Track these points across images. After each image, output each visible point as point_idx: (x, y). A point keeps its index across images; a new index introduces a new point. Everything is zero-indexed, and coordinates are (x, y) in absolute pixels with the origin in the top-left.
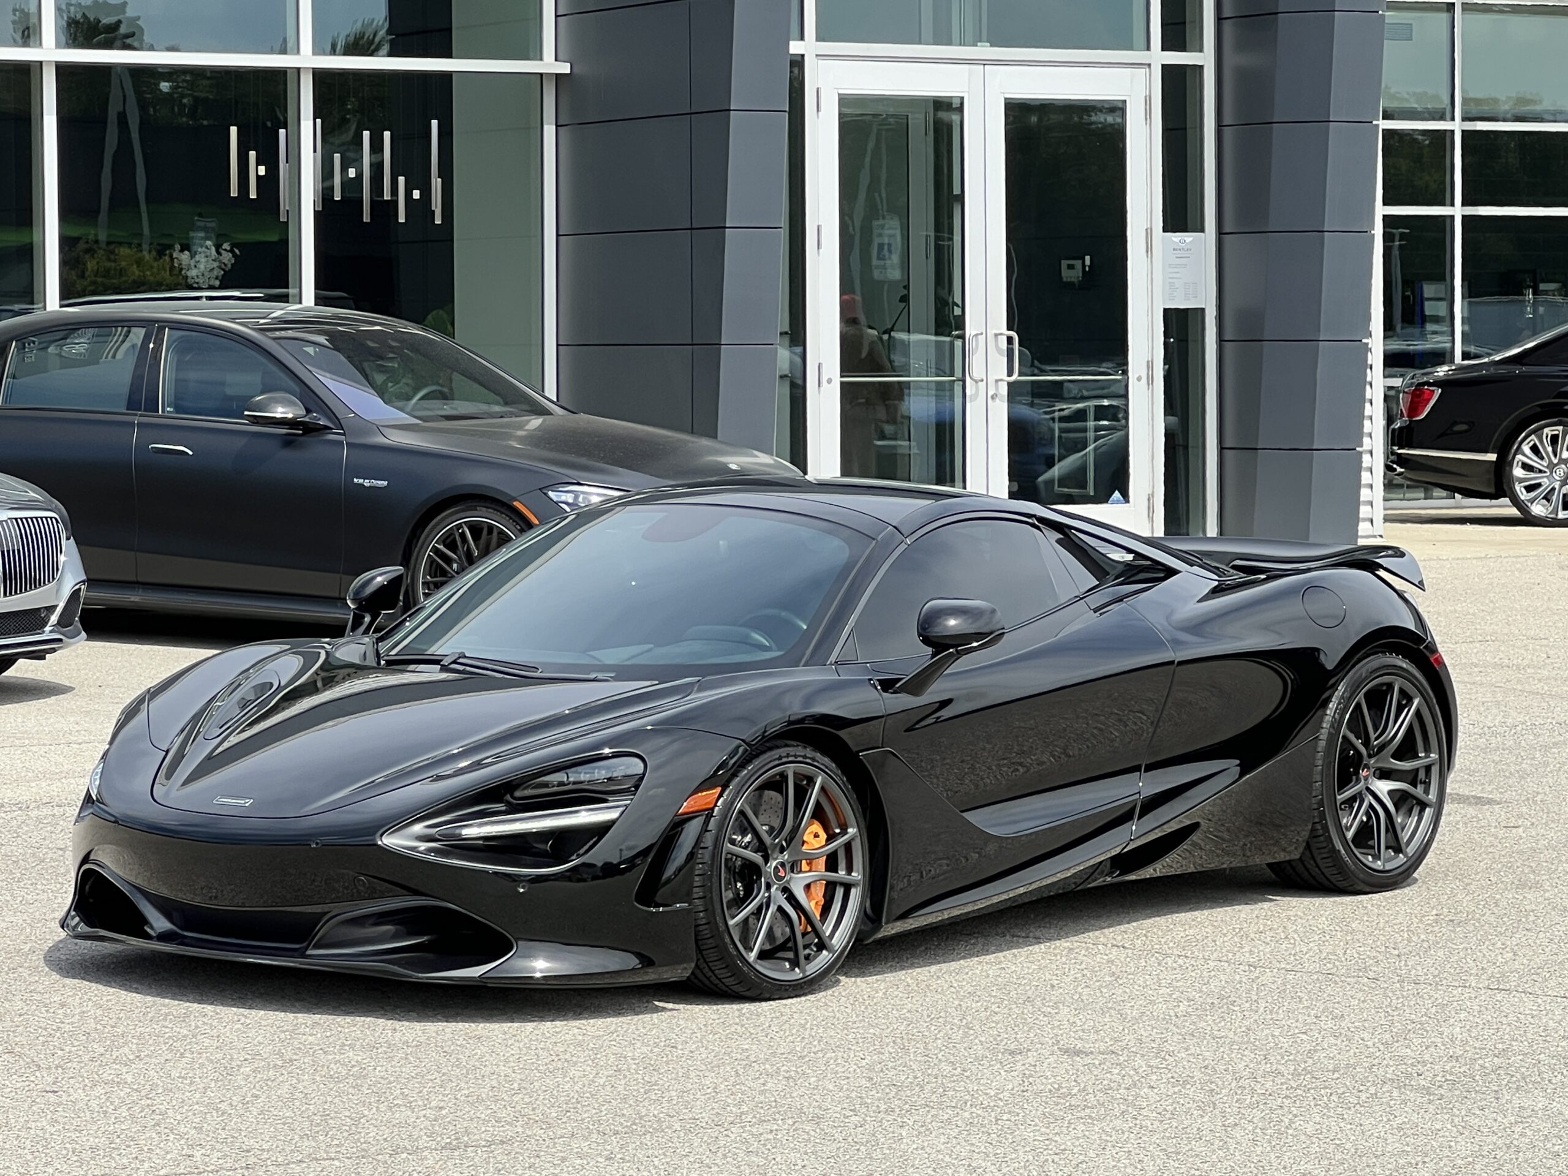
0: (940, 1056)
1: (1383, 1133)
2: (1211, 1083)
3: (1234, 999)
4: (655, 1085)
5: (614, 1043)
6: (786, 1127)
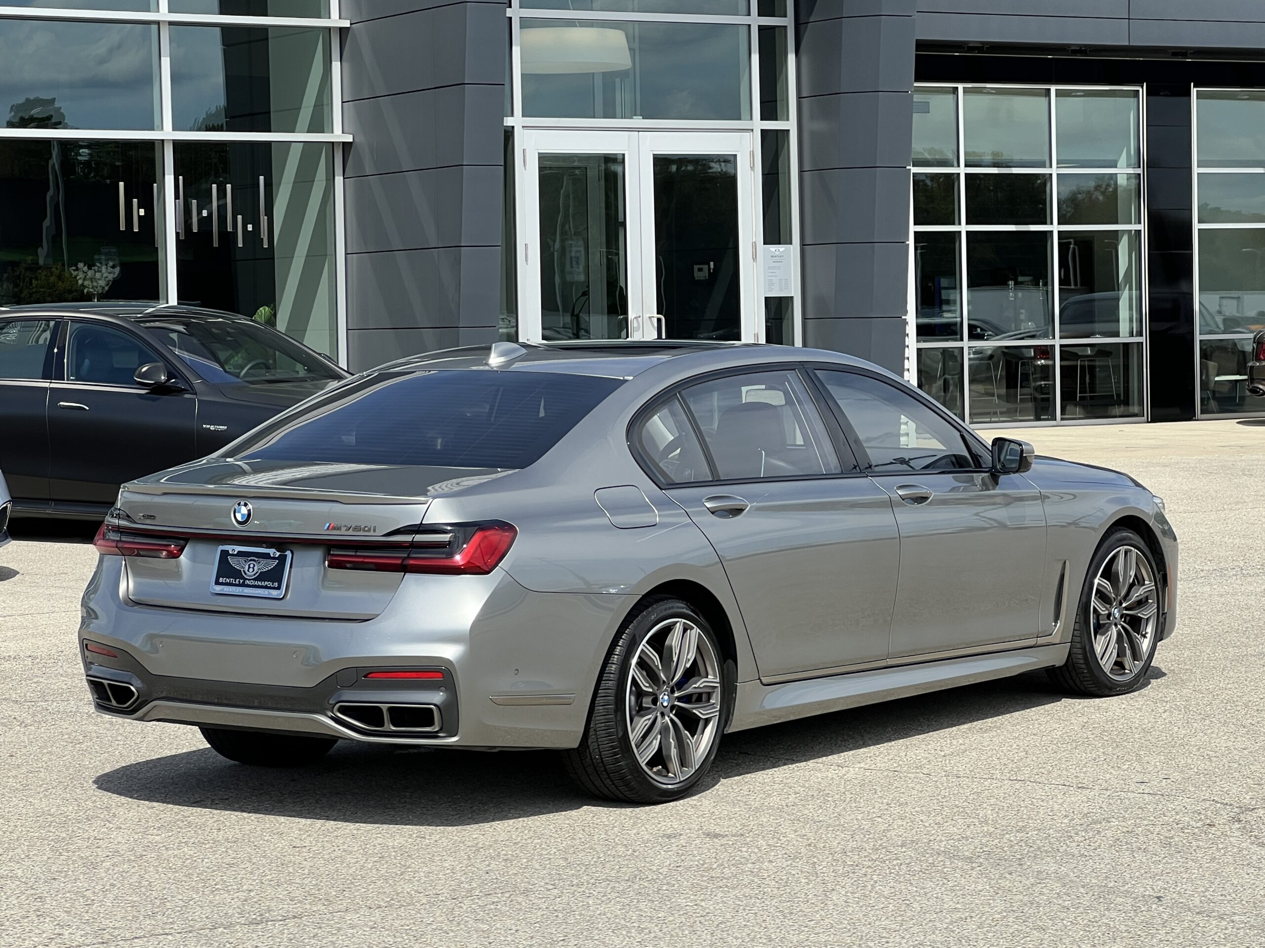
0: (616, 839)
1: (940, 895)
2: (815, 857)
3: (828, 792)
4: (408, 868)
5: (379, 835)
6: (504, 899)
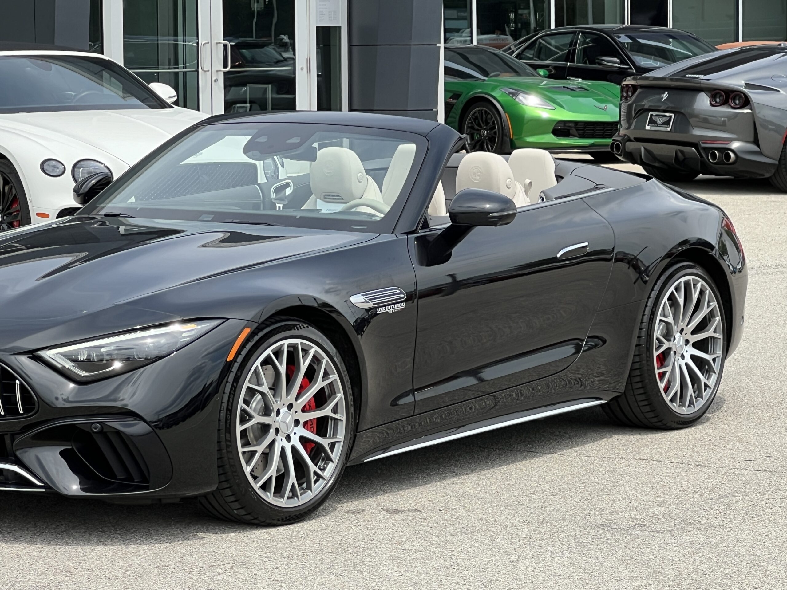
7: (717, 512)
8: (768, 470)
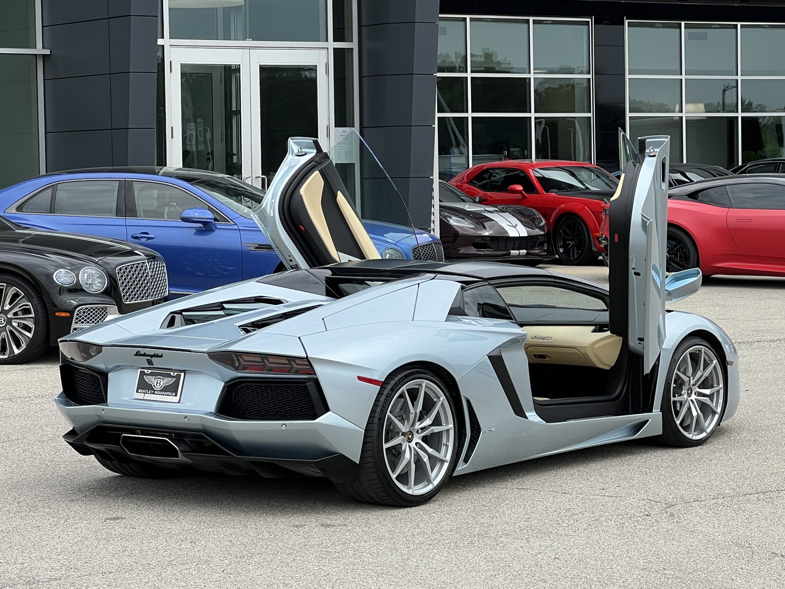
1: (477, 561)
2: (394, 539)
4: (127, 548)
6: (193, 566)
7: (567, 525)
8: (615, 495)
